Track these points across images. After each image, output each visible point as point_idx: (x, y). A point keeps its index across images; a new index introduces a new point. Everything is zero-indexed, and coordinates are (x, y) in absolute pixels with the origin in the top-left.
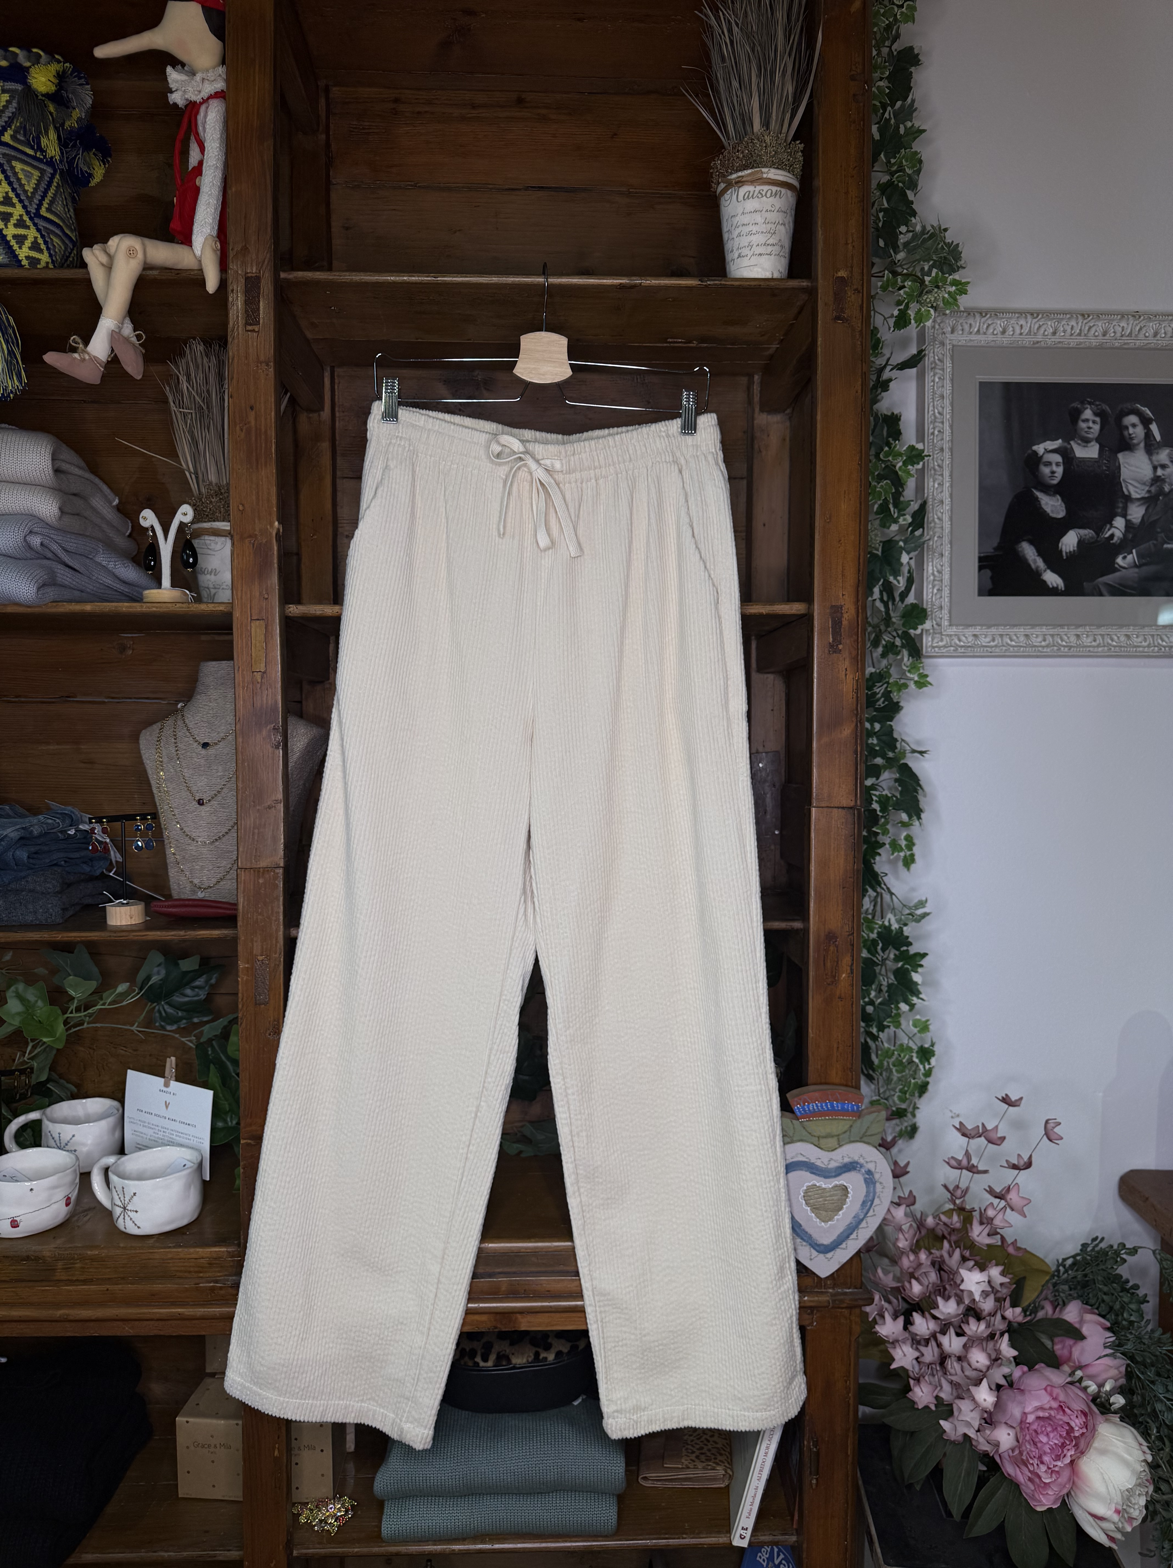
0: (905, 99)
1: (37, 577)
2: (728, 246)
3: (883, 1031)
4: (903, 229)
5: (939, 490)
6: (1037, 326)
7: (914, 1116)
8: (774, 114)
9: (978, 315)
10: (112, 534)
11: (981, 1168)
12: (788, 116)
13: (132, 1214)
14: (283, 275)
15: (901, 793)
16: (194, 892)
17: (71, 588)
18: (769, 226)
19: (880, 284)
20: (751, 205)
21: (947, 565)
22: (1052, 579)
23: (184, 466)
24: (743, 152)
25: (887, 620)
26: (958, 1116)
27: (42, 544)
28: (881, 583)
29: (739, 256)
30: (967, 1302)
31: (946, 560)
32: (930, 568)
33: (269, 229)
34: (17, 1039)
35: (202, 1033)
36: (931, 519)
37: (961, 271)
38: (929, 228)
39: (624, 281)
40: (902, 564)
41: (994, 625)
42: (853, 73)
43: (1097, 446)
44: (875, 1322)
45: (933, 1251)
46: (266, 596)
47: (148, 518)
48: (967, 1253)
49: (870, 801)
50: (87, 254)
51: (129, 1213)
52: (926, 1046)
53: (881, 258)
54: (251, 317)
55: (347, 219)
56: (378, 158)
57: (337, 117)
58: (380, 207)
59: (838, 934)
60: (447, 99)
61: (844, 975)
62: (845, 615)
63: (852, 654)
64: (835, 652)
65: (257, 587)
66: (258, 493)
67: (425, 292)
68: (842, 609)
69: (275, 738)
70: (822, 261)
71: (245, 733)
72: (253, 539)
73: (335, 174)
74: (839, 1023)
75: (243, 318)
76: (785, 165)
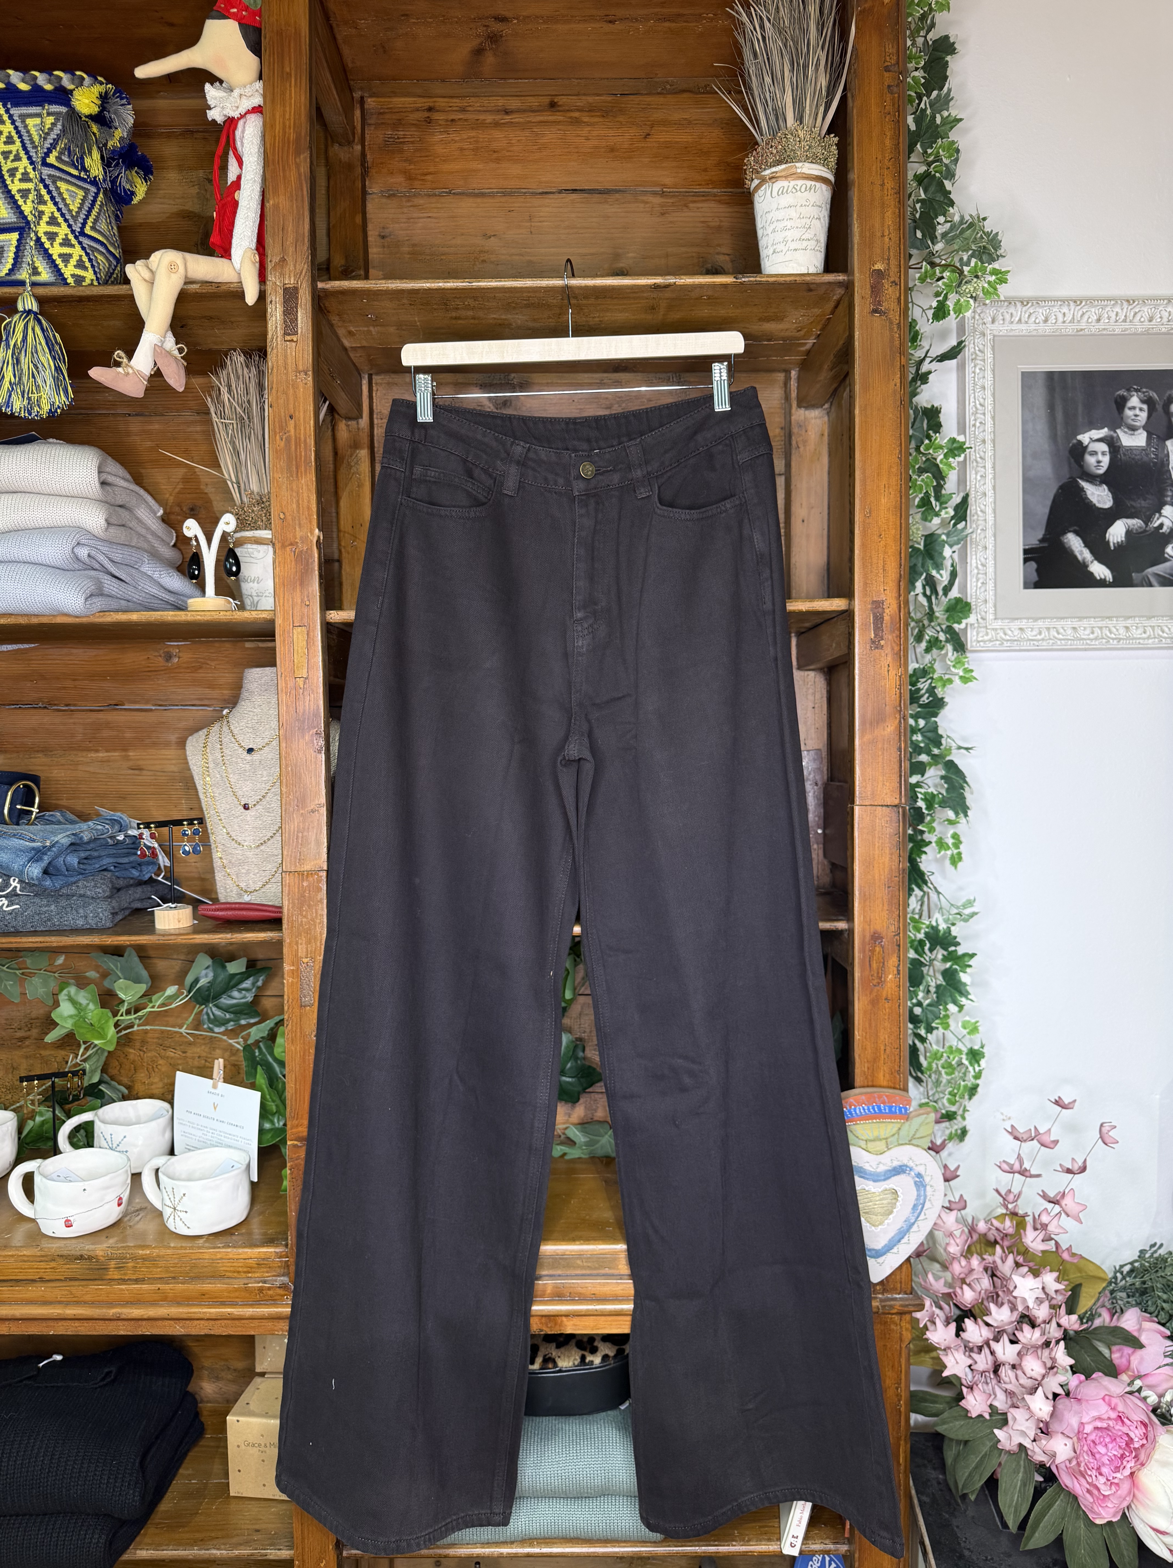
0: (941, 89)
1: (85, 588)
2: (762, 243)
3: (931, 1033)
4: (941, 219)
5: (982, 482)
6: (1080, 313)
7: (964, 1118)
8: (808, 108)
9: (1019, 304)
10: (157, 544)
11: (1033, 1172)
12: (822, 109)
13: (182, 1215)
14: (320, 285)
15: (947, 790)
16: (240, 895)
17: (117, 598)
18: (804, 221)
19: (918, 275)
20: (786, 200)
21: (991, 558)
22: (1099, 570)
23: (227, 476)
24: (776, 148)
25: (931, 615)
26: (1009, 1118)
27: (89, 556)
28: (923, 577)
29: (774, 252)
30: (1020, 1308)
31: (990, 552)
32: (974, 561)
33: (306, 240)
34: (70, 1041)
35: (249, 1035)
36: (973, 512)
37: (1001, 260)
38: (967, 218)
39: (659, 280)
40: (945, 558)
41: (1041, 618)
42: (886, 64)
43: (1145, 434)
44: (926, 1328)
45: (985, 1257)
46: (307, 603)
47: (192, 528)
48: (1020, 1259)
49: (915, 798)
50: (130, 269)
51: (179, 1213)
52: (976, 1047)
53: (918, 249)
54: (290, 327)
55: (384, 228)
56: (412, 167)
57: (372, 128)
58: (415, 215)
59: (884, 934)
60: (480, 106)
61: (890, 976)
62: (887, 610)
63: (895, 650)
64: (877, 648)
65: (299, 594)
66: (298, 501)
67: (460, 297)
68: (883, 604)
69: (318, 743)
70: (858, 254)
71: (288, 738)
72: (294, 546)
73: (371, 184)
74: (886, 1024)
75: (281, 328)
76: (820, 159)
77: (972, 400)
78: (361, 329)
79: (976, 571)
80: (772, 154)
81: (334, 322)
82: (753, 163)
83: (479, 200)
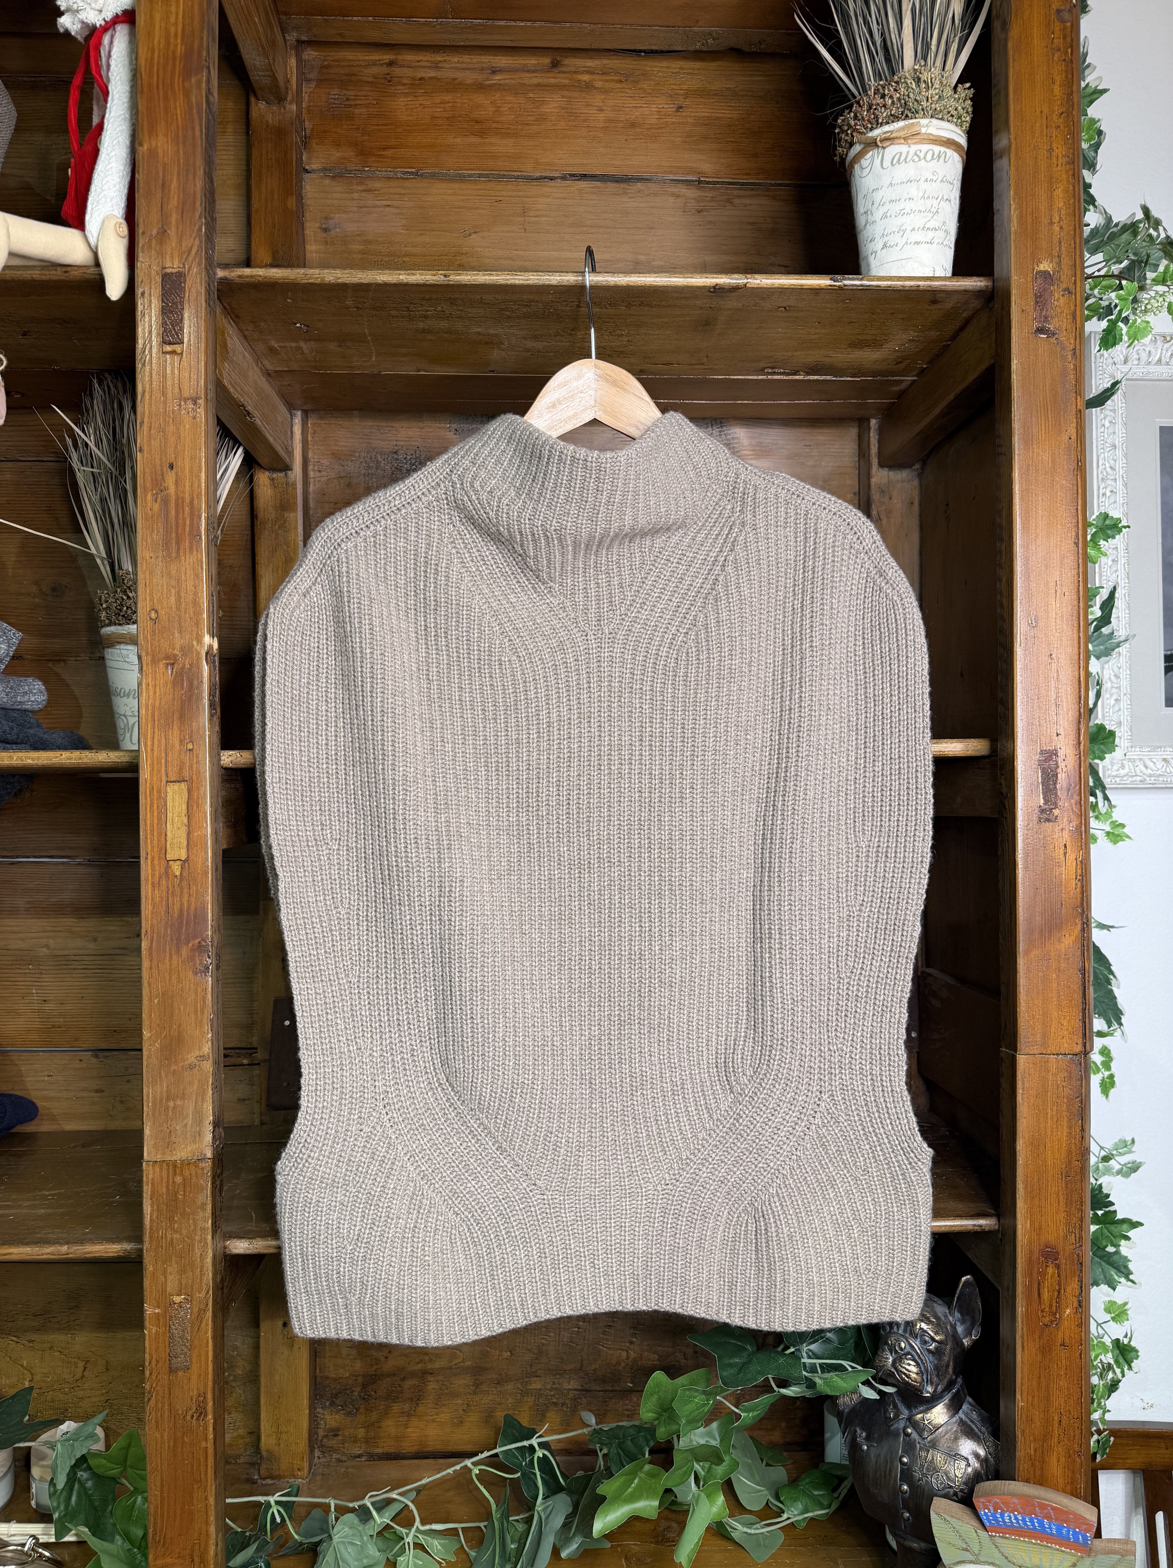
2: (864, 232)
5: (1114, 569)
8: (934, 43)
12: (954, 47)
18: (929, 203)
20: (903, 172)
21: (1125, 667)
23: (95, 553)
24: (891, 97)
29: (885, 246)
32: (1106, 671)
33: (198, 204)
39: (723, 280)
46: (190, 746)
52: (1125, 1341)
54: (171, 333)
55: (326, 218)
56: (366, 138)
57: (313, 84)
58: (369, 203)
59: (1060, 1247)
60: (458, 62)
61: (1068, 1311)
62: (1062, 765)
63: (1074, 824)
64: (1048, 820)
65: (176, 732)
66: (178, 593)
67: (430, 299)
68: (1057, 755)
69: (201, 961)
70: (1016, 248)
71: (154, 954)
72: (172, 661)
73: (309, 158)
74: (1061, 1383)
75: (158, 334)
76: (952, 116)
77: (1101, 462)
78: (287, 344)
79: (1109, 685)
80: (884, 106)
81: (246, 333)
82: (852, 123)
83: (456, 186)
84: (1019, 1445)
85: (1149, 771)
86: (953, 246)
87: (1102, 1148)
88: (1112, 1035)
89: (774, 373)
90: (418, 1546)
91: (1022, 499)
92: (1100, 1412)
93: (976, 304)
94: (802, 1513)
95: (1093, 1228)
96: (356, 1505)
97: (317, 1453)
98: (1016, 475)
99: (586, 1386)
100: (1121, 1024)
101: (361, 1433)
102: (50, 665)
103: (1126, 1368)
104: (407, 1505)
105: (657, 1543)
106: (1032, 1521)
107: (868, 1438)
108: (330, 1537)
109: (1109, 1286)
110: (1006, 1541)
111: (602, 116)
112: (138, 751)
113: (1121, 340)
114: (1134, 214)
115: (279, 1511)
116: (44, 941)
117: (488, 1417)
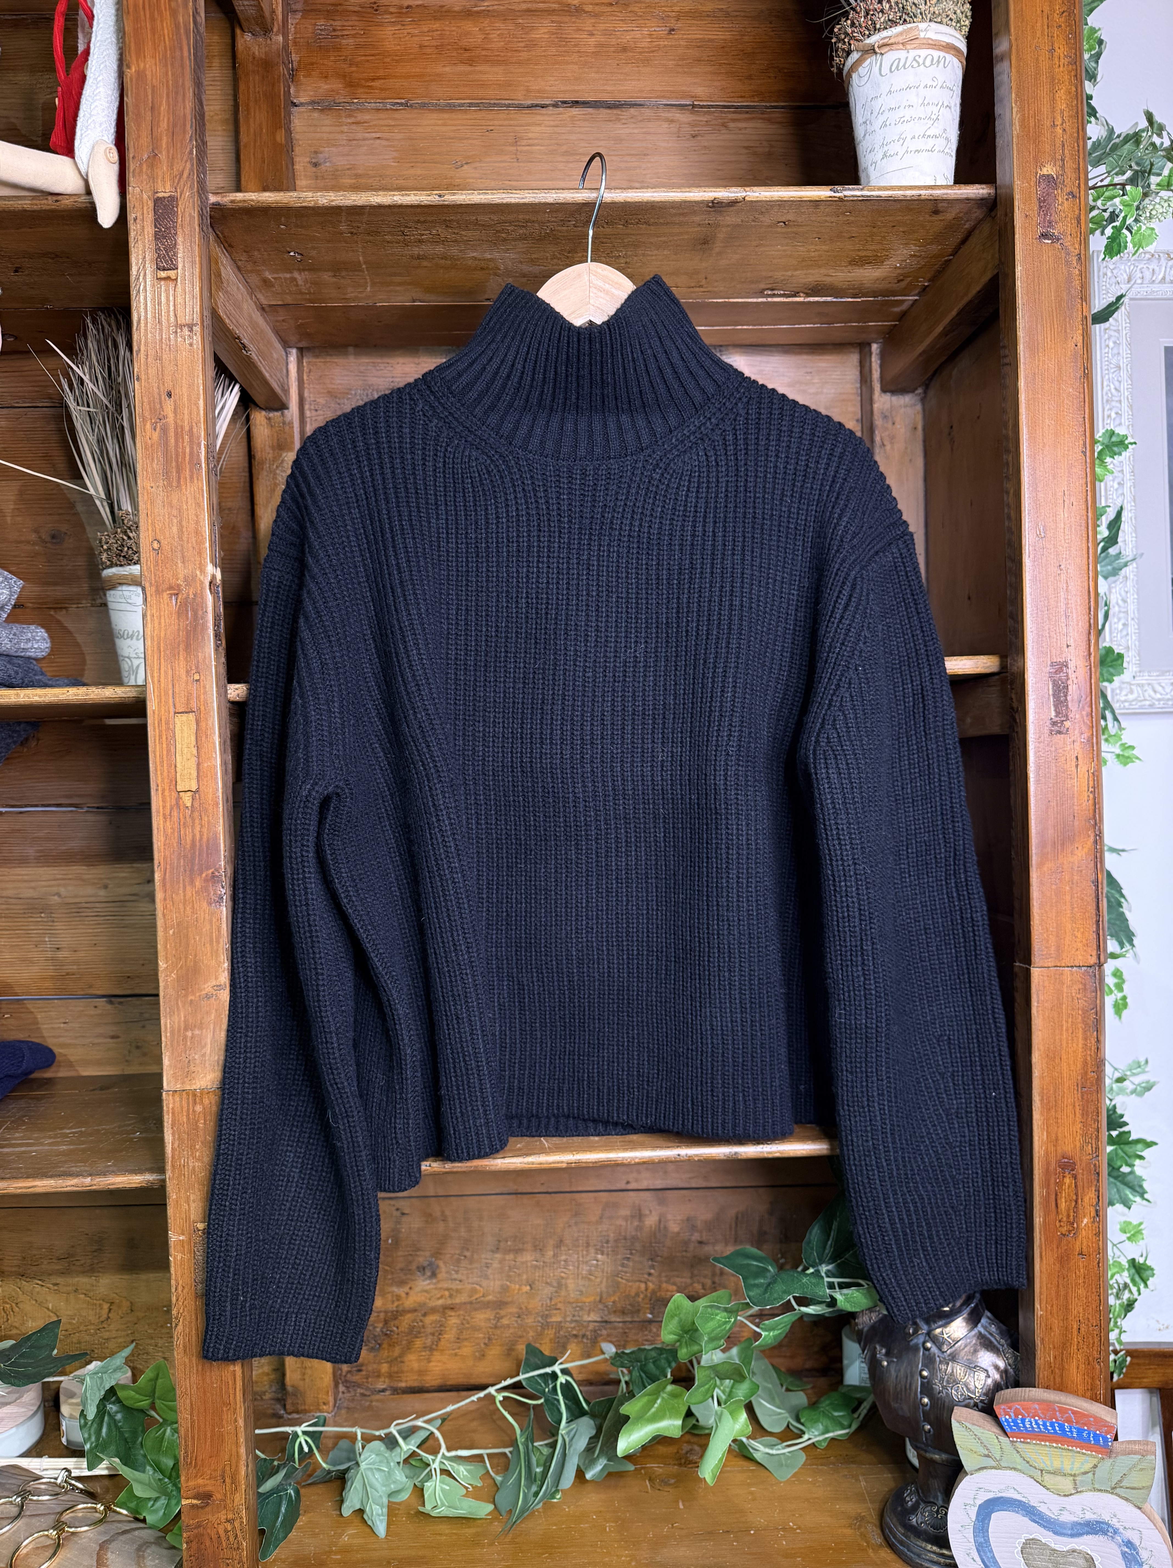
5: (1120, 492)
14: (212, 196)
18: (929, 109)
20: (902, 78)
21: (1133, 591)
23: (92, 492)
29: (885, 156)
31: (1131, 584)
32: (1114, 596)
33: (188, 126)
39: (720, 194)
46: (197, 677)
54: (165, 258)
55: (316, 152)
57: (299, 15)
58: (360, 136)
59: (1077, 1159)
61: (1085, 1221)
62: (1072, 676)
63: (1085, 735)
64: (1060, 732)
65: (182, 663)
66: (180, 522)
67: (425, 222)
68: (1067, 666)
69: (215, 891)
70: (1018, 151)
71: (168, 885)
72: (175, 591)
73: (297, 91)
74: (1080, 1292)
75: (151, 261)
76: (951, 20)
77: (1105, 384)
78: (281, 275)
79: (1117, 609)
80: (882, 11)
81: (240, 263)
82: (849, 30)
83: (446, 116)
84: (1038, 1353)
85: (1158, 696)
86: (954, 154)
87: (1116, 1069)
88: (1124, 956)
89: (774, 295)
90: (445, 1472)
91: (1028, 408)
92: (1117, 1331)
93: (978, 214)
94: (823, 1433)
95: (1109, 1149)
96: (382, 1433)
97: (341, 1388)
98: (1022, 384)
99: (606, 1318)
100: (1133, 945)
101: (385, 1368)
102: (52, 613)
103: (1142, 1286)
104: (432, 1433)
105: (680, 1465)
106: (1052, 1425)
107: (887, 1354)
108: (358, 1464)
109: (1125, 1205)
110: (1028, 1446)
111: (592, 41)
112: (145, 686)
113: (1126, 247)
114: (1137, 123)
115: (307, 1442)
116: (55, 889)
117: (510, 1350)
